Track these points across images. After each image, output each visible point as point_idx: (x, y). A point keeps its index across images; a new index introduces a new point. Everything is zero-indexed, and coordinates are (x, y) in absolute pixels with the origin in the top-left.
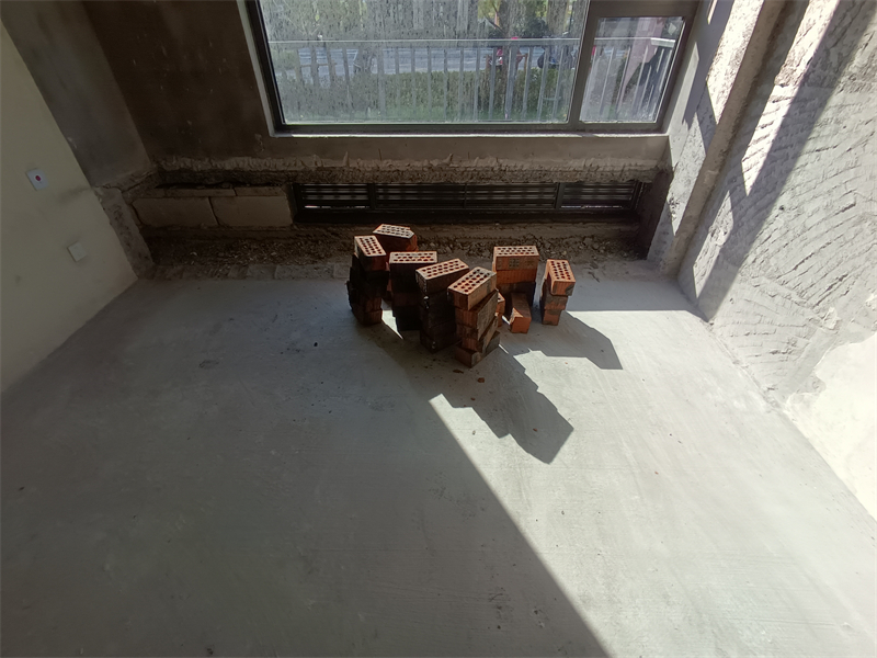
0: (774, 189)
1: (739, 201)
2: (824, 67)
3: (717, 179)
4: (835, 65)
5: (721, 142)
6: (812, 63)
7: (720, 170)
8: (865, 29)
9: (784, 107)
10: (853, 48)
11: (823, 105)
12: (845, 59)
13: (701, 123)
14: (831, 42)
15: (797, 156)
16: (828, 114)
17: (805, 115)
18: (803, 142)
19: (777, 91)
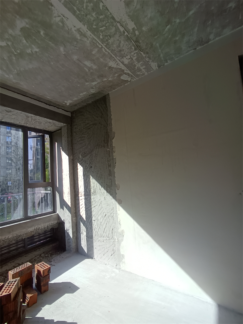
0: (90, 217)
1: (84, 223)
2: (87, 192)
3: (76, 220)
4: (89, 192)
5: (73, 211)
6: (85, 192)
7: (76, 217)
8: (90, 186)
9: (84, 201)
10: (90, 189)
11: (90, 198)
12: (90, 191)
13: (66, 208)
14: (86, 188)
15: (91, 209)
16: (92, 200)
17: (88, 201)
18: (91, 206)
19: (80, 198)
